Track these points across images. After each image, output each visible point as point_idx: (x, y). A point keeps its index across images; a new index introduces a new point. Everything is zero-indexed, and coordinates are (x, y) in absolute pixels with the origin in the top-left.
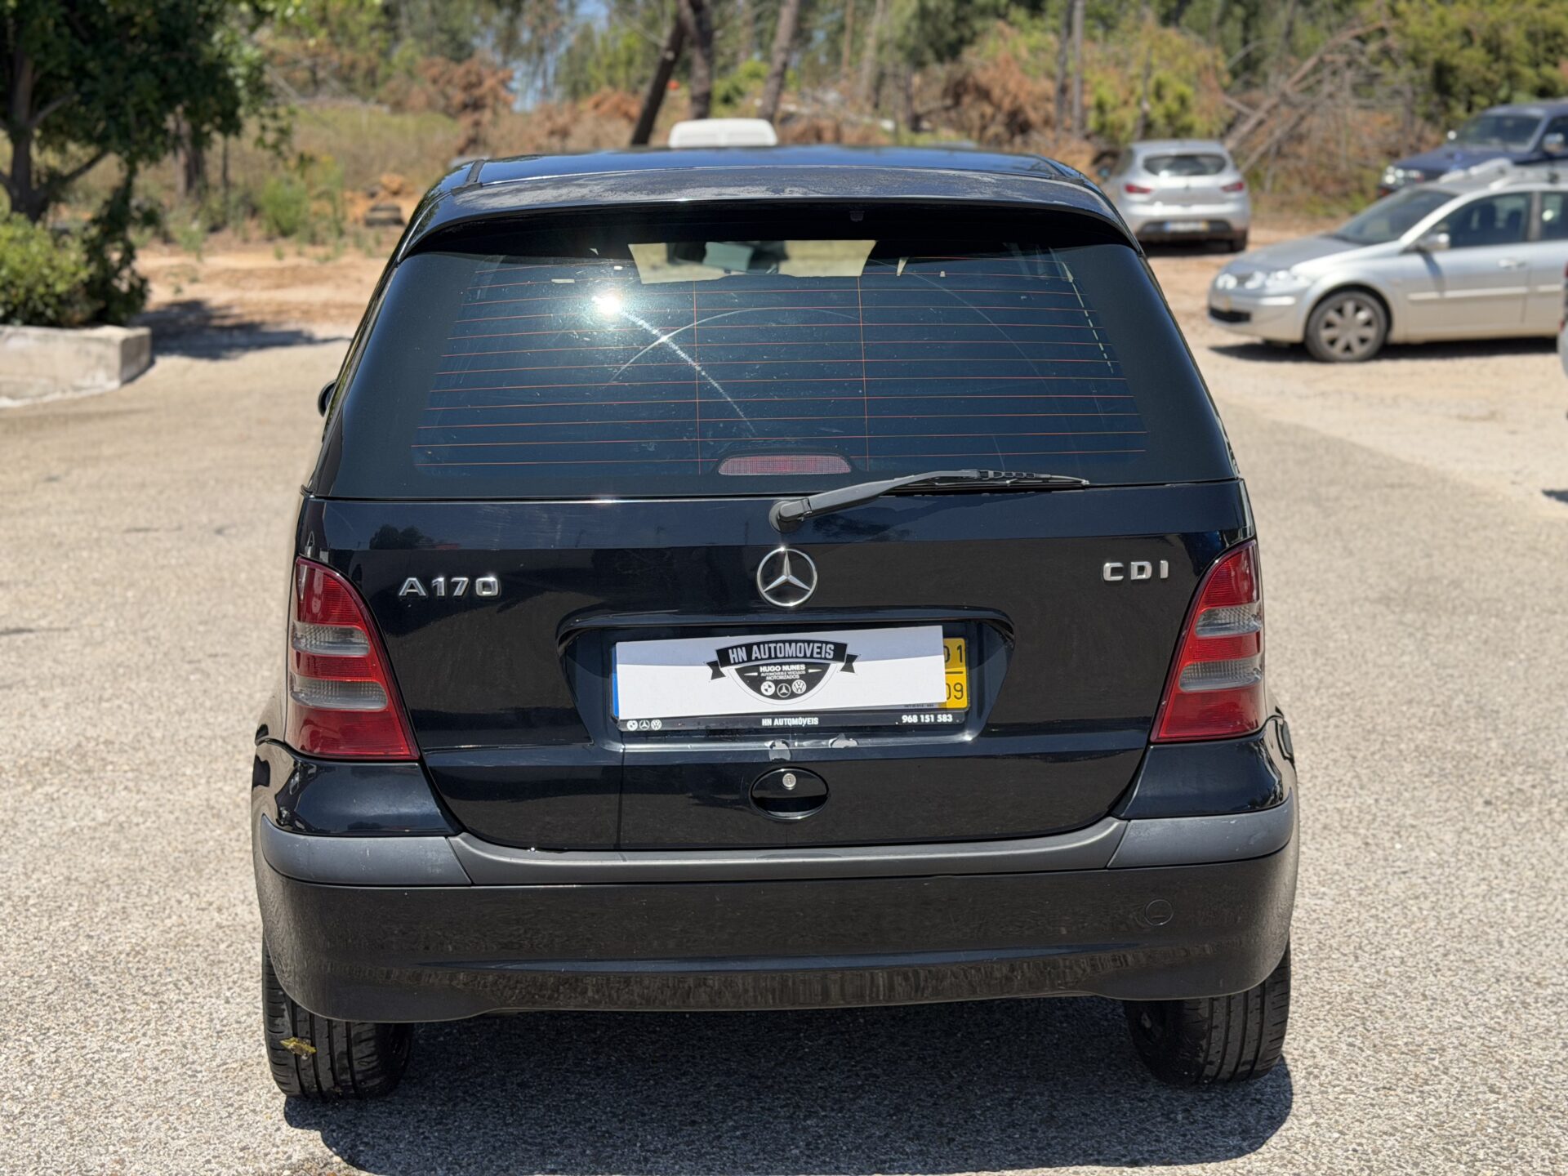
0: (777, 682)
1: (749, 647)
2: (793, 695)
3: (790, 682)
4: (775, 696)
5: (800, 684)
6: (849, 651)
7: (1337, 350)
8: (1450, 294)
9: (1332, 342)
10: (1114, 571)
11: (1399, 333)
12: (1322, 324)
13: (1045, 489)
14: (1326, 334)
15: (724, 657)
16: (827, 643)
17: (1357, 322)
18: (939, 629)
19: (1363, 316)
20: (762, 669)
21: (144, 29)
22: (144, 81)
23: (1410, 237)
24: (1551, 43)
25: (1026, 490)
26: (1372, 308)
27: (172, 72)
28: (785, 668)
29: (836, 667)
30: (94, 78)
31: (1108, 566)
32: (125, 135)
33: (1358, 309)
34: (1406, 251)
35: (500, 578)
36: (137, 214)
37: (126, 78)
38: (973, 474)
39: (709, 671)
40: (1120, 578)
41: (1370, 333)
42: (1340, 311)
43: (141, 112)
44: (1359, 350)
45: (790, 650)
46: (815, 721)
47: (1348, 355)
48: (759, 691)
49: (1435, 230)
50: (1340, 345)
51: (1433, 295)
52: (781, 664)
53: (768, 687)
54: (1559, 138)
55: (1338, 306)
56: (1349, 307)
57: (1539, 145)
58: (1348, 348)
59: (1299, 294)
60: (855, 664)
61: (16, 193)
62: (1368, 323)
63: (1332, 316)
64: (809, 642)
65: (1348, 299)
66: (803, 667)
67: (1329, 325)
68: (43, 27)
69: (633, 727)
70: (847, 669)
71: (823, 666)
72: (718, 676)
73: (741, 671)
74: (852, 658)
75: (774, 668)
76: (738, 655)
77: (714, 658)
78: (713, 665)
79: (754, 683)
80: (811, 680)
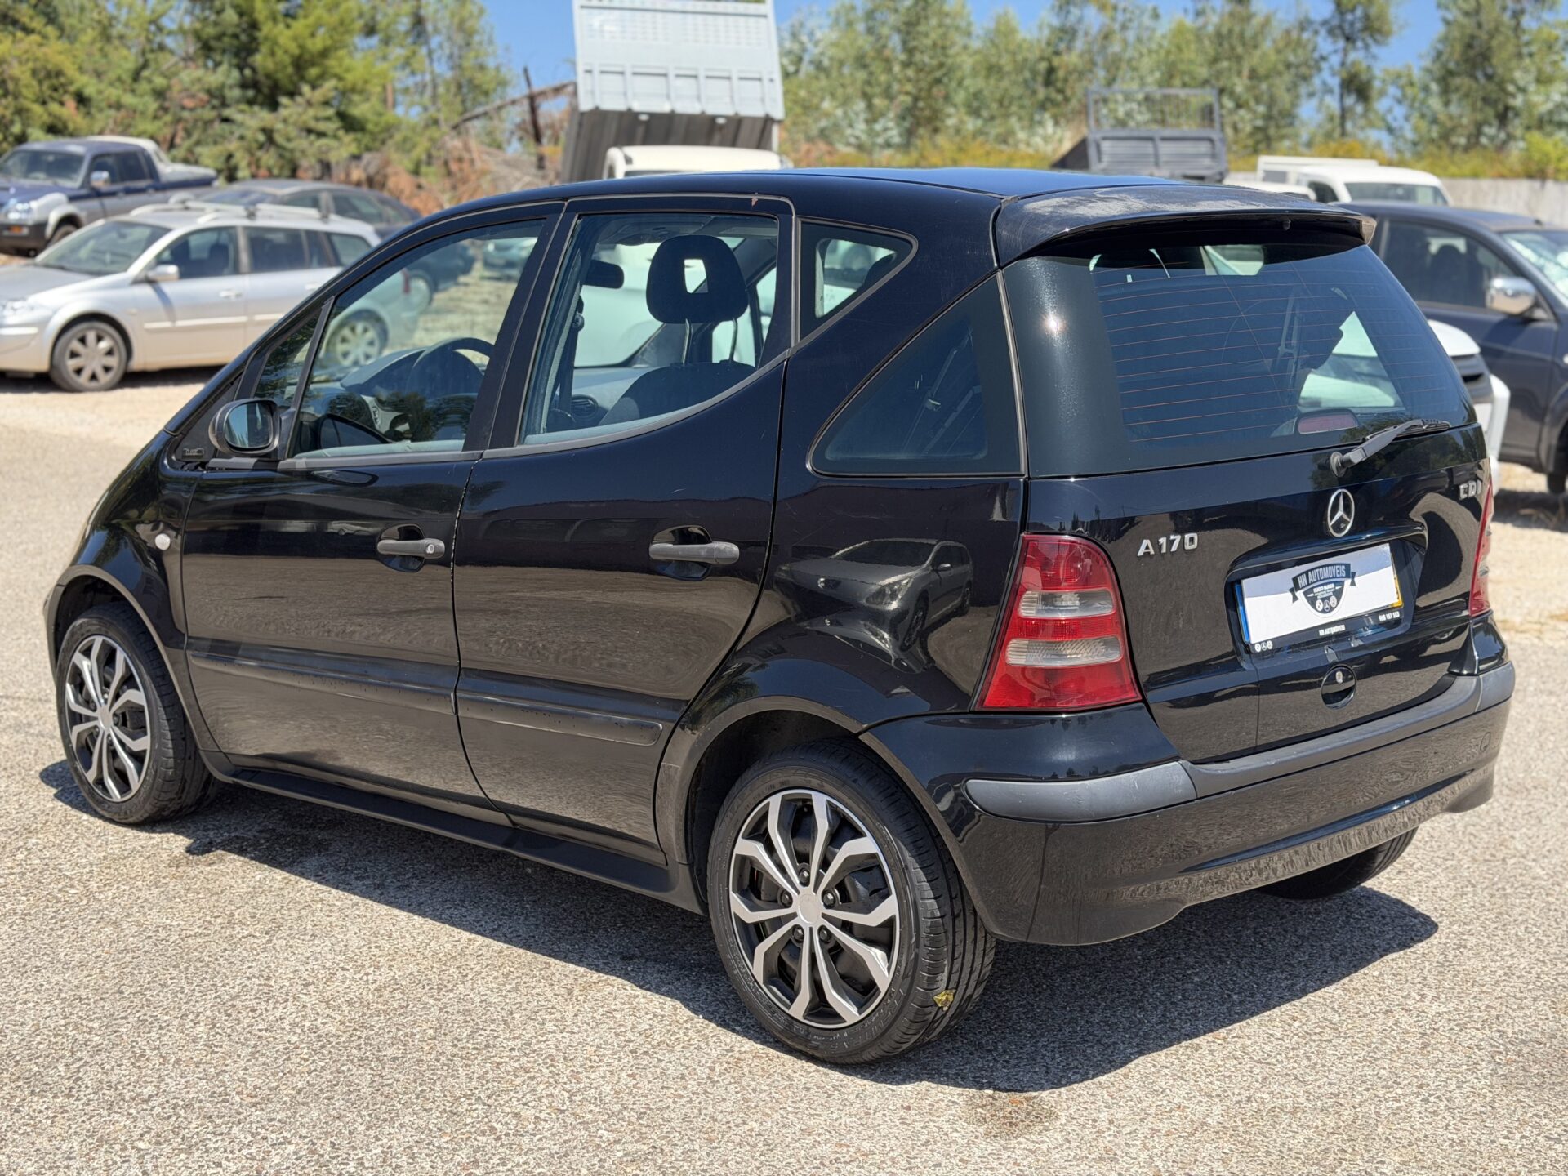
0: (1323, 599)
1: (1306, 573)
2: (1332, 609)
3: (1328, 598)
4: (1323, 611)
5: (1333, 599)
6: (1352, 570)
7: (83, 379)
8: (180, 323)
9: (79, 371)
10: (1464, 491)
11: (138, 363)
12: (68, 354)
14: (72, 364)
16: (1341, 565)
17: (97, 352)
18: (1388, 546)
19: (104, 345)
20: (1315, 590)
23: (137, 268)
24: (55, 82)
26: (113, 338)
28: (1326, 587)
29: (1348, 582)
33: (99, 339)
34: (136, 282)
39: (1290, 595)
41: (113, 361)
42: (83, 340)
44: (104, 378)
45: (1326, 573)
46: (1344, 627)
47: (94, 384)
48: (1314, 607)
49: (159, 261)
50: (86, 374)
51: (167, 324)
52: (1323, 585)
53: (1319, 604)
54: (105, 175)
55: (80, 335)
56: (91, 337)
57: (87, 181)
58: (94, 377)
59: (42, 324)
60: (1356, 579)
62: (110, 353)
63: (76, 345)
64: (1333, 565)
65: (91, 329)
66: (1333, 585)
67: (74, 355)
69: (1258, 649)
70: (1353, 584)
71: (1342, 583)
72: (1295, 599)
73: (1306, 594)
74: (1354, 575)
75: (1320, 589)
76: (1302, 581)
77: (1292, 585)
78: (1292, 591)
79: (1312, 602)
80: (1338, 594)
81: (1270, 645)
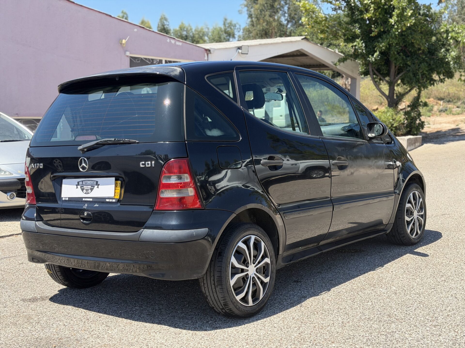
0: (86, 190)
1: (82, 181)
2: (88, 193)
3: (88, 190)
4: (85, 193)
5: (90, 191)
6: (98, 183)
10: (143, 164)
13: (129, 143)
15: (78, 184)
16: (95, 181)
18: (114, 179)
20: (84, 187)
21: (423, 50)
22: (423, 66)
25: (126, 144)
27: (432, 62)
28: (88, 187)
29: (96, 186)
30: (410, 66)
31: (141, 163)
32: (418, 81)
35: (43, 165)
36: (421, 104)
37: (419, 65)
38: (113, 139)
39: (76, 186)
40: (144, 166)
43: (423, 74)
45: (89, 182)
46: (91, 200)
48: (83, 192)
52: (87, 186)
53: (85, 191)
60: (99, 186)
61: (389, 100)
64: (92, 181)
66: (90, 186)
68: (394, 53)
69: (64, 199)
70: (98, 187)
71: (94, 187)
72: (77, 188)
73: (81, 187)
74: (99, 185)
75: (86, 187)
76: (81, 183)
77: (77, 184)
78: (77, 185)
79: (83, 190)
80: (92, 190)
81: (67, 199)
